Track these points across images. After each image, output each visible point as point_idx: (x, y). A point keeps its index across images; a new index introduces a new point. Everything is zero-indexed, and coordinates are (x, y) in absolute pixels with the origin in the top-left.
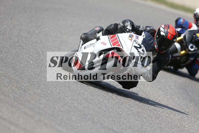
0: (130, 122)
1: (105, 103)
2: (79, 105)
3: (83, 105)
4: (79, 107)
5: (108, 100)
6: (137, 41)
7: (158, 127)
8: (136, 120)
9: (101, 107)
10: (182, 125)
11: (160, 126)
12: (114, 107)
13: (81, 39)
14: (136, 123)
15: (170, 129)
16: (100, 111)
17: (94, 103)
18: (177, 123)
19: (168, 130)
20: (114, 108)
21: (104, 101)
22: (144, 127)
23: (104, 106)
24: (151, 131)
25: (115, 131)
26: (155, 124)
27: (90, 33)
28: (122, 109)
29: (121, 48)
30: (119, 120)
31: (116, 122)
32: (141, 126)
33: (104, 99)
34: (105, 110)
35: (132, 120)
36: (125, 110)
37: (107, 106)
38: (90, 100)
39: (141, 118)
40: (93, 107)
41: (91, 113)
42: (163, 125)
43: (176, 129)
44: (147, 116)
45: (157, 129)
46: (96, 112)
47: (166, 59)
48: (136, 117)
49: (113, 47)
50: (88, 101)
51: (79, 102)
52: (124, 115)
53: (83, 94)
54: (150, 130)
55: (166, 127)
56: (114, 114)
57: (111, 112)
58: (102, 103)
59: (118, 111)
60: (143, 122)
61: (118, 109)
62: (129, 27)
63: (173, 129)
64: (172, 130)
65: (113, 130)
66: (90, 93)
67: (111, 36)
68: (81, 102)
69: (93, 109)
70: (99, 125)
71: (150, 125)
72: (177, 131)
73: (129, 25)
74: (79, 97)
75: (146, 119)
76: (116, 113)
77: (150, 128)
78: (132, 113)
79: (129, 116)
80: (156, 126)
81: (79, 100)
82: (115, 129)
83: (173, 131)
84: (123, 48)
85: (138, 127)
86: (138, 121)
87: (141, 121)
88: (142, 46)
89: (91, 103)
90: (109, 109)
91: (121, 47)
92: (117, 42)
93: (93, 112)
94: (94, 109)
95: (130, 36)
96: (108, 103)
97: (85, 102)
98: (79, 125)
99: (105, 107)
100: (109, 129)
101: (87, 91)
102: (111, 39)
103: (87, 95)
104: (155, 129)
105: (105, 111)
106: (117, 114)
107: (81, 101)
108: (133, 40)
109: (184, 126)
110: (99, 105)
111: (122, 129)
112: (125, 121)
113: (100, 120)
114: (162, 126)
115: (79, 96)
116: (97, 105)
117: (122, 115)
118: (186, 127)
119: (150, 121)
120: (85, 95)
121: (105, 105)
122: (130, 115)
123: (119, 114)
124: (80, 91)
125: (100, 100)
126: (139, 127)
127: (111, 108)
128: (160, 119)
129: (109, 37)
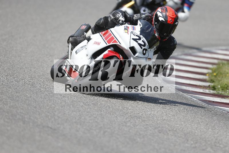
0: (65, 115)
1: (33, 98)
2: (4, 105)
3: (9, 105)
4: (5, 107)
5: (37, 93)
6: (134, 33)
7: (98, 115)
8: (72, 112)
9: (30, 103)
10: (124, 107)
11: (100, 113)
12: (44, 100)
13: (68, 43)
14: (73, 114)
15: (112, 114)
16: (29, 108)
17: (21, 101)
18: (119, 106)
19: (110, 115)
20: (45, 102)
21: (32, 96)
22: (83, 118)
23: (33, 102)
24: (91, 120)
25: (51, 128)
26: (94, 112)
27: (77, 34)
28: (53, 101)
29: (118, 45)
30: (53, 114)
31: (50, 117)
32: (78, 117)
33: (32, 93)
34: (35, 106)
35: (67, 111)
36: (57, 102)
37: (36, 101)
38: (16, 97)
39: (77, 108)
40: (21, 105)
41: (20, 112)
42: (103, 111)
43: (118, 113)
44: (83, 105)
45: (98, 117)
46: (25, 110)
47: (171, 45)
48: (72, 108)
49: (108, 45)
50: (14, 99)
51: (3, 102)
52: (58, 107)
53: (6, 92)
54: (89, 120)
55: (107, 113)
56: (46, 108)
57: (42, 107)
58: (30, 99)
59: (50, 104)
60: (80, 112)
61: (50, 102)
62: (122, 19)
63: (116, 113)
64: (114, 115)
65: (48, 127)
66: (14, 89)
67: (103, 33)
68: (7, 102)
69: (21, 107)
70: (31, 124)
71: (88, 114)
72: (121, 115)
73: (121, 16)
74: (3, 97)
75: (82, 108)
76: (48, 106)
77: (90, 117)
78: (66, 104)
79: (63, 108)
80: (95, 114)
81: (4, 100)
82: (50, 126)
83: (116, 116)
84: (120, 43)
85: (75, 118)
86: (75, 111)
87: (78, 111)
88: (141, 36)
89: (18, 101)
90: (39, 104)
91: (118, 43)
92: (112, 38)
93: (22, 111)
94: (23, 107)
95: (125, 29)
96: (37, 97)
97: (10, 101)
98: (9, 128)
99: (35, 102)
100: (44, 127)
101: (10, 88)
102: (104, 37)
103: (12, 92)
104: (95, 117)
105: (35, 108)
106: (49, 108)
107: (6, 100)
108: (129, 33)
109: (127, 108)
110: (27, 101)
111: (58, 124)
112: (60, 114)
113: (32, 118)
114: (103, 113)
115: (3, 95)
116: (25, 102)
117: (55, 108)
118: (130, 108)
119: (87, 109)
120: (9, 93)
121: (33, 100)
122: (64, 106)
123: (51, 107)
124: (3, 89)
125: (27, 95)
126: (77, 118)
127: (41, 102)
128: (98, 105)
129: (101, 35)
